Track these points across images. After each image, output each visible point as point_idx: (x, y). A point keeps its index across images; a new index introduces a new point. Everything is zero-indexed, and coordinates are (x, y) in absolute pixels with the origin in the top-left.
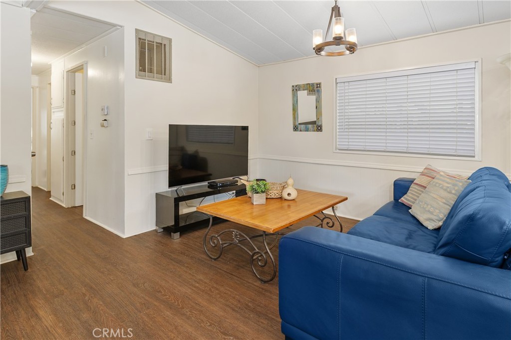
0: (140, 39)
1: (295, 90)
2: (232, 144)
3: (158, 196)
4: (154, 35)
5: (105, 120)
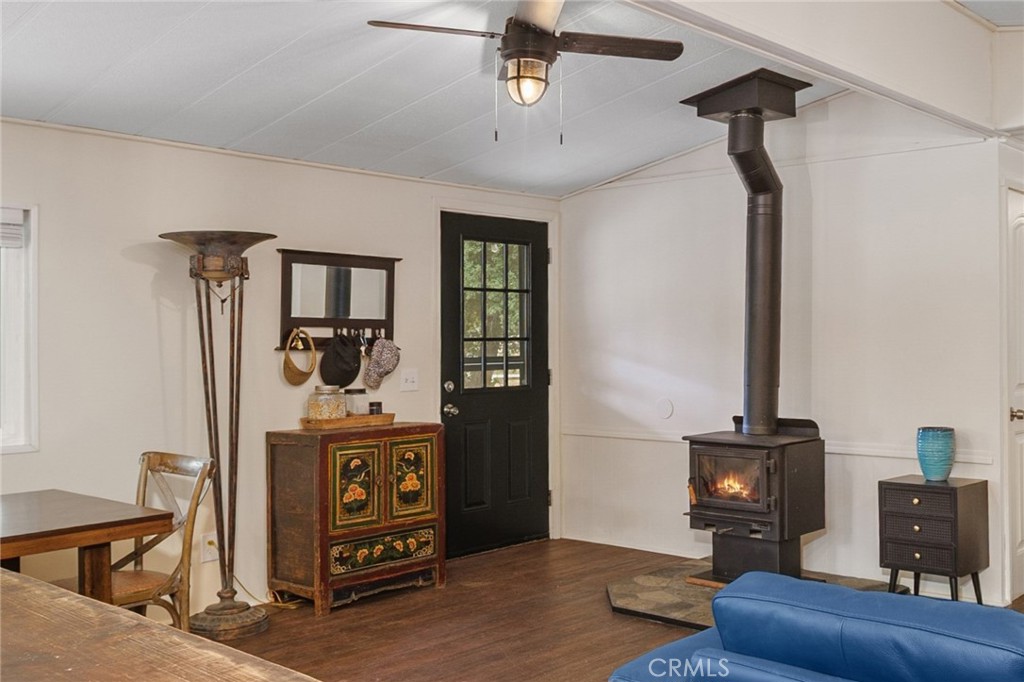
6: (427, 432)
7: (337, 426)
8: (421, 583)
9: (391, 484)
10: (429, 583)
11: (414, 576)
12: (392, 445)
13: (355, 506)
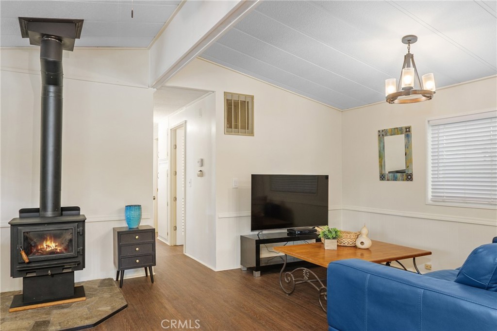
0: (227, 100)
1: (381, 136)
2: (314, 193)
3: (243, 238)
4: (239, 95)
5: (201, 171)
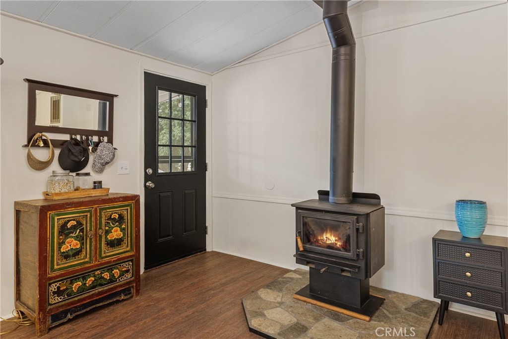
6: (128, 201)
7: (66, 197)
8: (122, 298)
9: (101, 236)
10: (128, 296)
11: (118, 294)
12: (101, 210)
13: (71, 253)
